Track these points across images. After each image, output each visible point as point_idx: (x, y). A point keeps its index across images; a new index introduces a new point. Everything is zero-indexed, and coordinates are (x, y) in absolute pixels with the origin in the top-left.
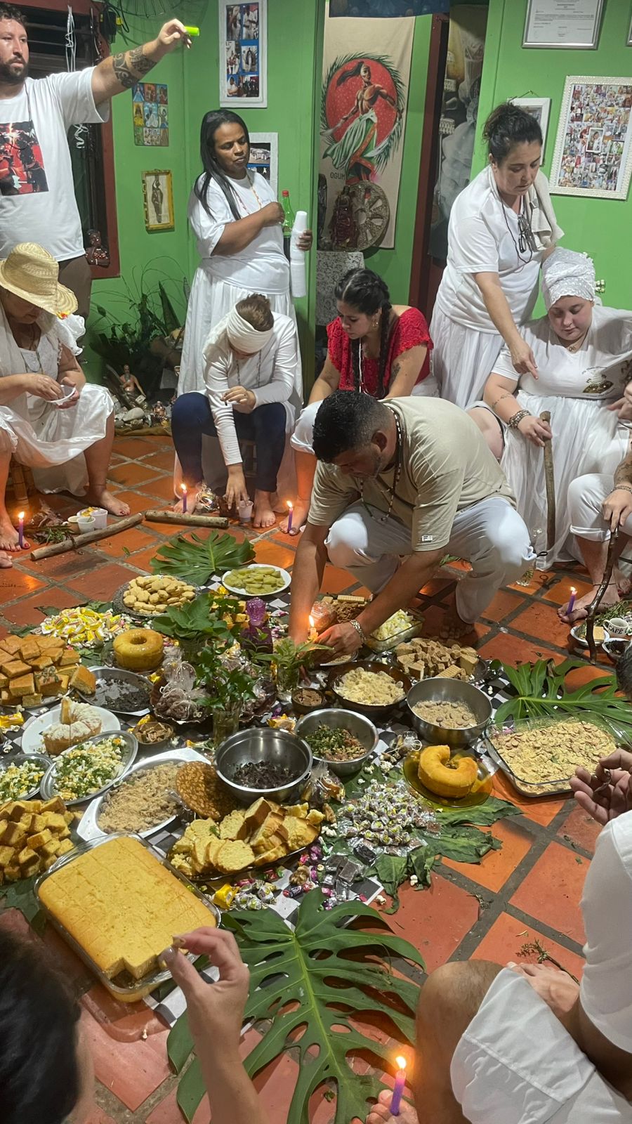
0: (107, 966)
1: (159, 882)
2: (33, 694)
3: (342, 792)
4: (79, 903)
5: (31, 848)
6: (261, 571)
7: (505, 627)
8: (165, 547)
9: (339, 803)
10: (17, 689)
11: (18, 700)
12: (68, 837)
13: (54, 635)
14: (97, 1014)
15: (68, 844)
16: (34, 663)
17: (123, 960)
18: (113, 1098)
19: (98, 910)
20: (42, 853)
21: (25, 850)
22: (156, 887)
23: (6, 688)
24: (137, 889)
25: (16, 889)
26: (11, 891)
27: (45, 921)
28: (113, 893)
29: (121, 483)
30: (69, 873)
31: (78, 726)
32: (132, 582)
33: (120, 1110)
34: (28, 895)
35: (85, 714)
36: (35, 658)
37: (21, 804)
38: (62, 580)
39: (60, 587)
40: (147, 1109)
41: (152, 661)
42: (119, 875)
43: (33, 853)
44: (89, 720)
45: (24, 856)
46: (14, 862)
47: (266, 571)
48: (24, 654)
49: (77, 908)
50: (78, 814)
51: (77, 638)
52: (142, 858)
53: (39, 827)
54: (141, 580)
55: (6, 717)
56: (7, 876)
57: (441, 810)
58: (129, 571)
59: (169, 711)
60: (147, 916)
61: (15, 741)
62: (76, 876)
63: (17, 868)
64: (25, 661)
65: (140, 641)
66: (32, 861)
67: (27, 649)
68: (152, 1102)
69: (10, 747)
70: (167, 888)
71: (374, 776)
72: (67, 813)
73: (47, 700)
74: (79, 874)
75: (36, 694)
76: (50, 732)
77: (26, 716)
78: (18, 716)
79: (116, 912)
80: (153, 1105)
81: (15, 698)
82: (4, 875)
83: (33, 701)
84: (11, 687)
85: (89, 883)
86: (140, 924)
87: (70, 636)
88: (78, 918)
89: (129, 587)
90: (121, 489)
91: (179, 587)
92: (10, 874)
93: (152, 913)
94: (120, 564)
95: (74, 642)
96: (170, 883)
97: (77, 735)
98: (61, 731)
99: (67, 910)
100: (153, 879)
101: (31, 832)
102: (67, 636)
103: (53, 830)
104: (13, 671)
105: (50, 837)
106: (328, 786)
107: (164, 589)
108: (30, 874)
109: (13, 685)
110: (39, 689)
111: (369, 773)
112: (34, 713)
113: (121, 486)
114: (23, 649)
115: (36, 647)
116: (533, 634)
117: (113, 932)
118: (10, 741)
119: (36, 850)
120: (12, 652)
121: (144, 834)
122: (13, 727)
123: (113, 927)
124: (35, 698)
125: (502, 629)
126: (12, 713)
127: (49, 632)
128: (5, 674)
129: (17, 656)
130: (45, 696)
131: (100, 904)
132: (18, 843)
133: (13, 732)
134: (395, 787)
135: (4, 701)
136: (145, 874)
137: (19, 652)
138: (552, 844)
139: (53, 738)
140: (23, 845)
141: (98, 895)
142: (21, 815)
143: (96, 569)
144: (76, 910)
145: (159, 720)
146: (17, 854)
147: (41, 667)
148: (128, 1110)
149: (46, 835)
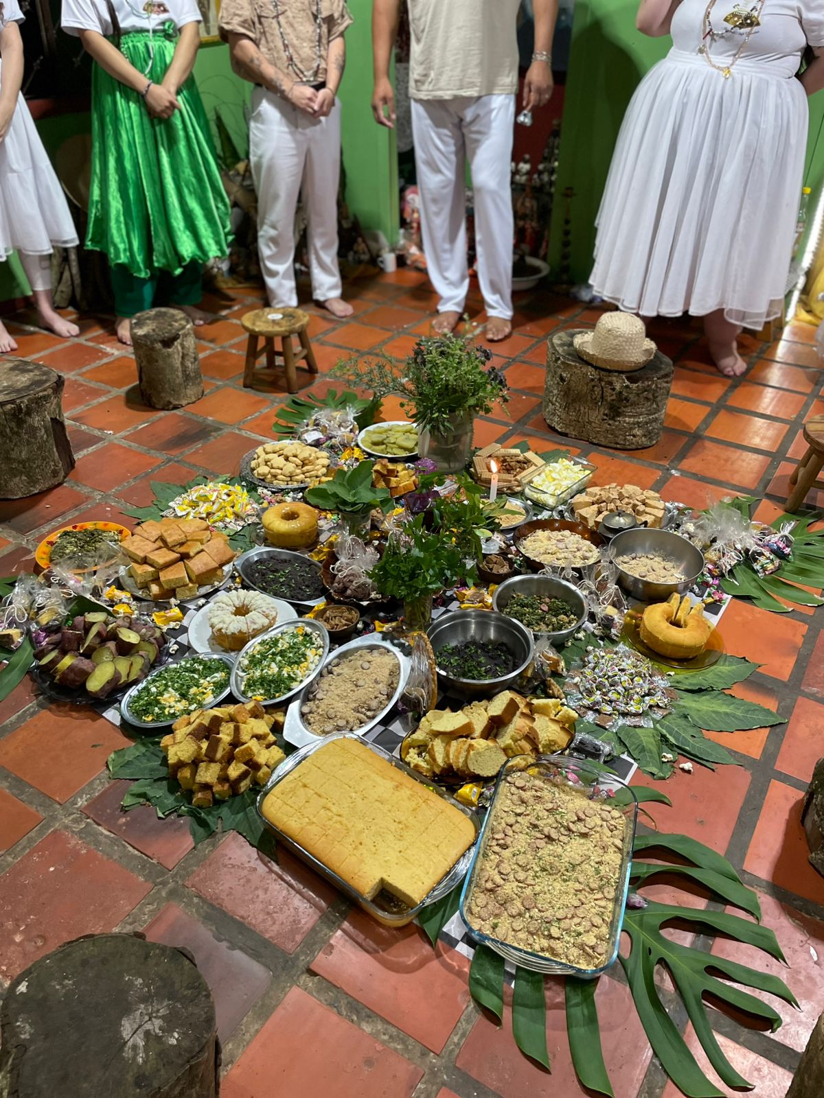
0: (367, 890)
1: (397, 787)
2: (187, 585)
3: (562, 664)
4: (314, 820)
5: (240, 762)
6: (399, 429)
7: (676, 469)
8: (283, 410)
9: (561, 676)
10: (169, 581)
11: (172, 593)
12: (275, 743)
13: (190, 517)
14: (364, 944)
15: (276, 752)
16: (183, 550)
17: (382, 880)
18: (411, 1041)
19: (338, 826)
20: (254, 766)
21: (233, 764)
22: (397, 793)
23: (156, 580)
24: (376, 797)
25: (230, 808)
26: (225, 811)
27: (274, 842)
28: (351, 805)
29: (212, 341)
30: (292, 785)
31: (254, 617)
32: (260, 450)
33: (423, 1055)
34: (246, 814)
35: (259, 602)
36: (182, 544)
37: (217, 712)
38: (176, 453)
39: (178, 461)
40: (453, 1050)
41: (309, 537)
42: (351, 783)
43: (244, 768)
44: (264, 609)
45: (234, 771)
46: (223, 778)
47: (405, 429)
48: (169, 540)
49: (314, 826)
50: (279, 717)
51: (215, 518)
52: (370, 760)
53: (245, 737)
54: (269, 447)
55: (162, 613)
56: (217, 796)
57: (672, 673)
58: (248, 439)
59: (349, 592)
60: (393, 826)
61: (178, 639)
62: (302, 789)
63: (226, 786)
64: (170, 549)
65: (291, 516)
66: (243, 776)
67: (171, 535)
68: (456, 1039)
69: (176, 647)
70: (408, 792)
71: (589, 643)
72: (266, 716)
73: (204, 590)
74: (305, 786)
75: (191, 585)
76: (225, 626)
77: (184, 610)
78: (176, 611)
79: (360, 825)
80: (459, 1044)
81: (168, 590)
82: (213, 794)
83: (187, 592)
84: (162, 579)
85: (320, 796)
86: (391, 837)
87: (209, 514)
88: (317, 838)
89: (256, 456)
90: (212, 349)
91: (313, 455)
92: (219, 793)
93: (399, 823)
94: (237, 432)
95: (214, 522)
96: (410, 786)
97: (255, 627)
98: (236, 625)
99: (302, 829)
100: (390, 785)
101: (236, 743)
102: (204, 515)
103: (259, 737)
104: (161, 561)
105: (258, 747)
106: (549, 659)
107: (295, 456)
108: (242, 790)
109: (165, 576)
110: (194, 578)
111: (580, 639)
112: (191, 606)
113: (212, 345)
114: (165, 534)
115: (180, 532)
116: (708, 474)
117: (362, 849)
118: (173, 641)
119: (246, 763)
120: (153, 540)
121: (361, 732)
122: (172, 625)
123: (361, 844)
124: (190, 590)
125: (673, 472)
126: (166, 609)
127: (184, 513)
128: (152, 566)
129: (159, 543)
130: (201, 586)
131: (339, 818)
132: (223, 757)
133: (174, 629)
134: (616, 653)
135: (155, 595)
136: (379, 779)
137: (161, 538)
138: (801, 700)
139: (229, 632)
140: (229, 759)
141: (334, 809)
142: (220, 725)
143: (212, 439)
144: (314, 829)
145: (339, 602)
146: (224, 769)
147: (192, 554)
148: (432, 1054)
149: (253, 745)
